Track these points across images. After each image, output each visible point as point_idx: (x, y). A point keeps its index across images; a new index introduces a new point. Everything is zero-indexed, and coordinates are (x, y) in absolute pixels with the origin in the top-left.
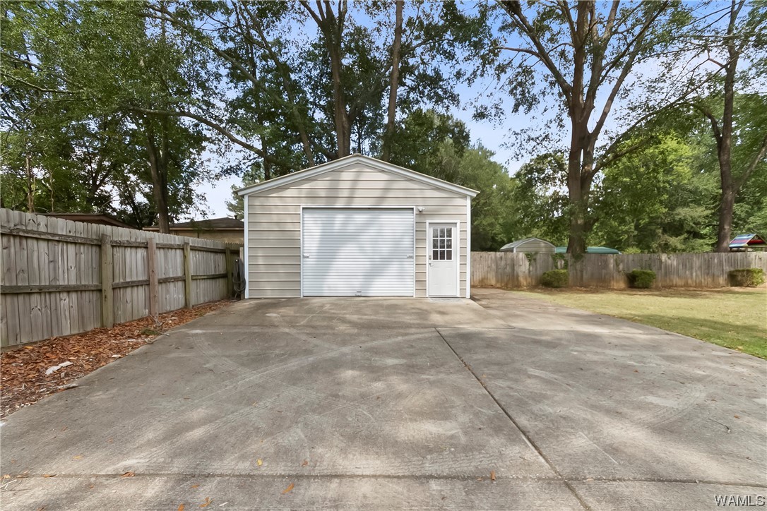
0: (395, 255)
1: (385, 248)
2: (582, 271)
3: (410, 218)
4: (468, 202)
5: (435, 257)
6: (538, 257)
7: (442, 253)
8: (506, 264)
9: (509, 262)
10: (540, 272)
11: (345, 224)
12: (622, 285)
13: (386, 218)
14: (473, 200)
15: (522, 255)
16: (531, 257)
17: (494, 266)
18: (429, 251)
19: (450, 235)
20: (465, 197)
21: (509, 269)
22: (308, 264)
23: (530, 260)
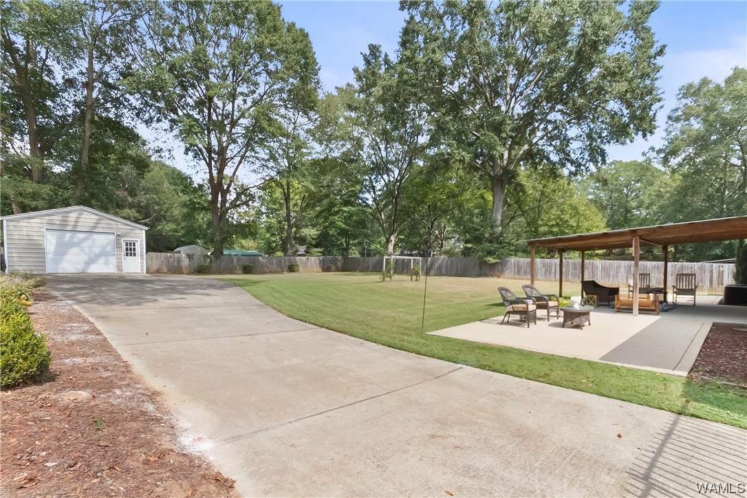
0: (103, 253)
1: (97, 251)
2: (220, 265)
3: (112, 237)
4: (144, 232)
5: (127, 255)
6: (195, 257)
7: (131, 254)
8: (174, 260)
9: (176, 259)
10: (196, 265)
11: (72, 238)
12: (240, 272)
13: (96, 236)
14: (146, 231)
15: (184, 255)
16: (190, 256)
17: (166, 262)
18: (124, 252)
19: (134, 245)
20: (142, 229)
21: (175, 264)
22: (49, 257)
23: (189, 259)
